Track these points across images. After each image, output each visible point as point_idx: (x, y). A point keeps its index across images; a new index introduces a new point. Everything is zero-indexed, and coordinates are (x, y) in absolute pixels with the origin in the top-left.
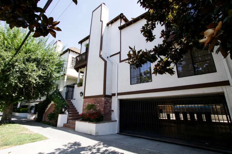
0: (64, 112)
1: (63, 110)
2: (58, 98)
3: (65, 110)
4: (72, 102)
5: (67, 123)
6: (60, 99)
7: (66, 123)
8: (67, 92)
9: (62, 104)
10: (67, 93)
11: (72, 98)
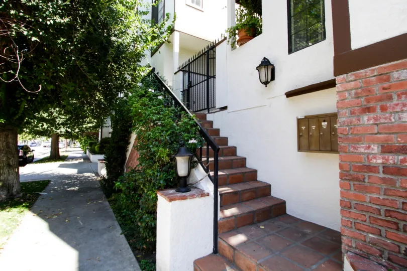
0: (185, 178)
1: (182, 168)
2: (151, 99)
3: (192, 166)
4: (211, 123)
5: (216, 251)
6: (160, 103)
7: (210, 250)
8: (186, 87)
9: (172, 127)
10: (188, 90)
11: (209, 106)
